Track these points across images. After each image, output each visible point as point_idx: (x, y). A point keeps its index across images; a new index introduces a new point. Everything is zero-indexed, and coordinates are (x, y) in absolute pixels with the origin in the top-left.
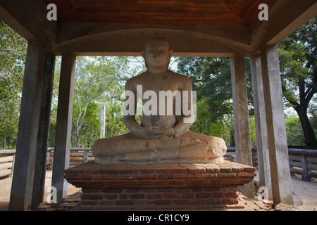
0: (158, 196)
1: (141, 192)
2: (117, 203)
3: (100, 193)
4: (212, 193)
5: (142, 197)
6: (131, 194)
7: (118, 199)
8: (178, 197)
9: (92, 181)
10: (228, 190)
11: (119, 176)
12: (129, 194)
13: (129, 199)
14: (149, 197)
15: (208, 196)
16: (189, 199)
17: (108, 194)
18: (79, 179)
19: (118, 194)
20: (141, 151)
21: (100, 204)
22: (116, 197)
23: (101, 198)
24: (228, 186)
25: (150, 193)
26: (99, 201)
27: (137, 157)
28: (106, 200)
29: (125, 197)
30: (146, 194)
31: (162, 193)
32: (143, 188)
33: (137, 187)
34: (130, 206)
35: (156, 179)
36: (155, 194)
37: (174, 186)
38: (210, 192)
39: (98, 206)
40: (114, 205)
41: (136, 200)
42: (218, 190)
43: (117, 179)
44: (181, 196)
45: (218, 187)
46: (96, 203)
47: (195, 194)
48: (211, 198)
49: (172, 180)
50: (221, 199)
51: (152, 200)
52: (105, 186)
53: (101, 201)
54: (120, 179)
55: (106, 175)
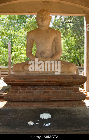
0: (44, 89)
1: (36, 88)
2: (26, 92)
3: (19, 88)
4: (68, 88)
5: (37, 89)
6: (32, 88)
7: (27, 90)
8: (53, 90)
9: (15, 82)
10: (75, 86)
11: (27, 80)
12: (31, 88)
13: (31, 90)
14: (40, 90)
15: (66, 89)
16: (58, 91)
17: (22, 88)
18: (10, 82)
19: (27, 88)
21: (19, 92)
23: (19, 90)
24: (75, 85)
25: (41, 88)
27: (34, 72)
28: (21, 91)
30: (39, 88)
31: (46, 88)
32: (38, 86)
33: (35, 85)
34: (32, 93)
35: (44, 82)
36: (43, 88)
37: (52, 85)
38: (67, 88)
39: (18, 93)
40: (25, 93)
41: (34, 91)
42: (71, 87)
43: (26, 82)
44: (54, 89)
45: (71, 85)
46: (17, 92)
47: (60, 88)
48: (67, 90)
49: (51, 82)
50: (72, 91)
51: (42, 91)
52: (21, 85)
53: (19, 91)
54: (28, 82)
55: (21, 80)
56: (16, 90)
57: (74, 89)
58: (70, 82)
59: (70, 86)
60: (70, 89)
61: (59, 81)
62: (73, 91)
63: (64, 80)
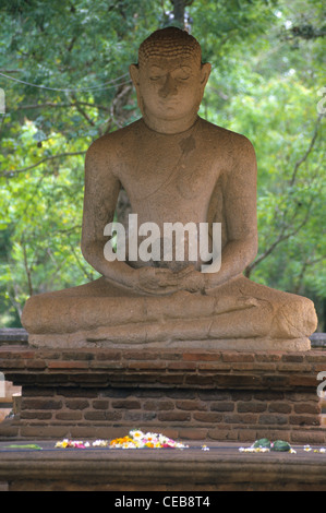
0: (164, 406)
1: (132, 398)
2: (89, 416)
3: (57, 398)
4: (269, 403)
5: (136, 405)
6: (116, 400)
7: (91, 409)
8: (203, 409)
9: (46, 372)
10: (299, 398)
11: (96, 363)
12: (111, 400)
13: (111, 409)
14: (147, 407)
15: (260, 409)
16: (226, 414)
17: (71, 399)
19: (90, 401)
20: (130, 321)
21: (57, 417)
22: (87, 405)
23: (58, 406)
25: (151, 400)
26: (54, 412)
27: (124, 334)
28: (66, 410)
29: (102, 405)
30: (143, 402)
31: (173, 401)
32: (138, 389)
33: (128, 385)
34: (114, 423)
35: (163, 370)
36: (160, 400)
37: (196, 386)
38: (265, 402)
39: (54, 420)
40: (83, 421)
41: (123, 413)
42: (281, 399)
43: (92, 369)
44: (208, 408)
45: (282, 392)
46: (48, 416)
47: (236, 404)
48: (266, 413)
49: (192, 374)
50: (286, 416)
51: (154, 412)
52: (68, 385)
53: (59, 411)
54: (97, 369)
55: (72, 361)
56: (45, 406)
57: (298, 410)
58: (277, 374)
59: (279, 394)
60: (276, 411)
61: (228, 371)
62: (293, 421)
63: (250, 366)
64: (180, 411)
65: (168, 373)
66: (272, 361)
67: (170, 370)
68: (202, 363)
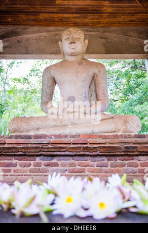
0: (71, 165)
1: (54, 161)
2: (31, 171)
3: (14, 161)
4: (126, 162)
5: (57, 165)
6: (45, 162)
7: (32, 167)
8: (92, 166)
9: (6, 146)
11: (32, 140)
12: (43, 162)
13: (43, 167)
14: (64, 166)
16: (105, 168)
17: (22, 162)
19: (32, 162)
20: (56, 126)
21: (14, 171)
22: (30, 165)
23: (15, 165)
24: (142, 154)
25: (64, 161)
26: (13, 169)
27: (52, 131)
28: (20, 168)
29: (39, 165)
30: (60, 163)
31: (76, 162)
32: (57, 155)
34: (44, 174)
35: (70, 144)
36: (69, 162)
37: (88, 153)
38: (124, 162)
39: (12, 173)
40: (28, 173)
41: (50, 168)
42: (133, 159)
43: (31, 144)
44: (95, 165)
45: (133, 156)
46: (9, 171)
47: (109, 162)
48: (126, 167)
49: (85, 146)
50: (136, 169)
51: (66, 168)
52: (19, 153)
53: (15, 168)
54: (34, 144)
55: (20, 140)
57: (142, 165)
58: (131, 145)
60: (131, 166)
62: (140, 171)
63: (117, 140)
64: (80, 167)
65: (72, 146)
66: (129, 138)
67: (74, 144)
68: (91, 139)
